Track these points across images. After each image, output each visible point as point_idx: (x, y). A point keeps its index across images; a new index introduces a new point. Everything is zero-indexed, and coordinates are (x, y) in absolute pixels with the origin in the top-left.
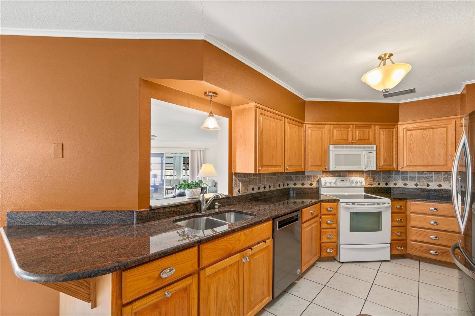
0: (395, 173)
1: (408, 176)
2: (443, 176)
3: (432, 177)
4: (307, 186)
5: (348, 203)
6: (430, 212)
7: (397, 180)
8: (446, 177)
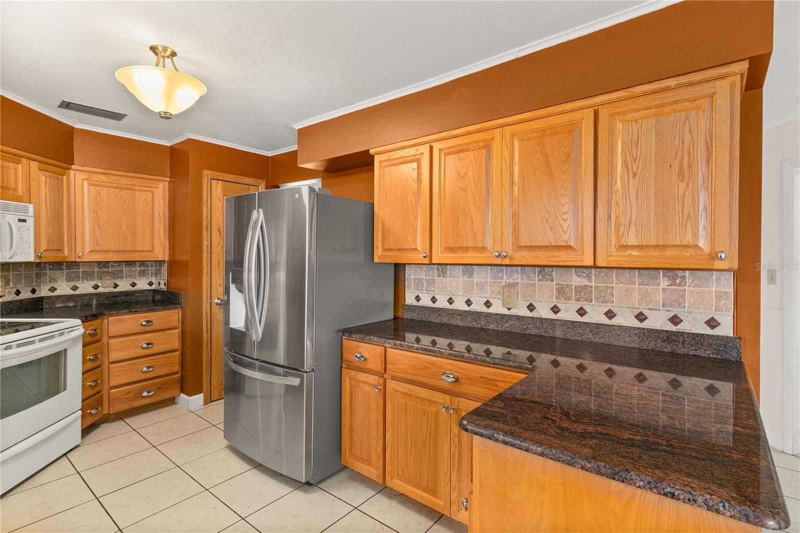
0: (51, 267)
1: (80, 271)
2: (138, 269)
3: (121, 271)
6: (142, 329)
7: (57, 282)
8: (141, 270)
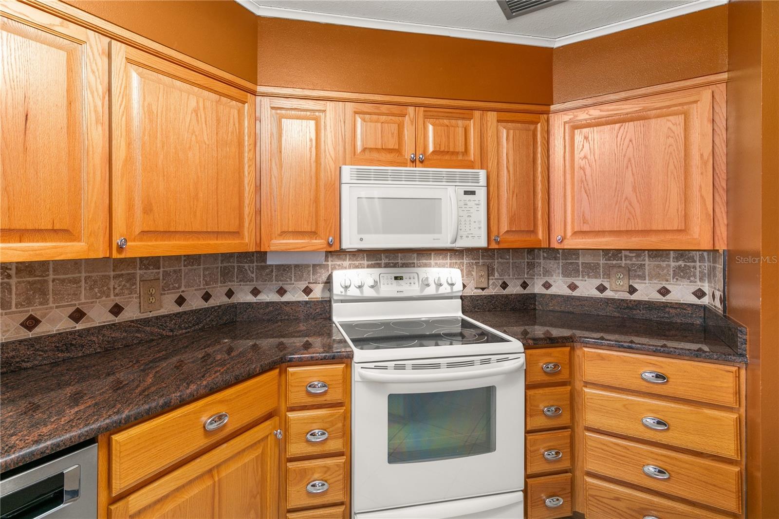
0: (545, 255)
1: (580, 262)
3: (642, 266)
4: (295, 295)
5: (380, 365)
6: (644, 386)
7: (552, 276)
8: (680, 267)
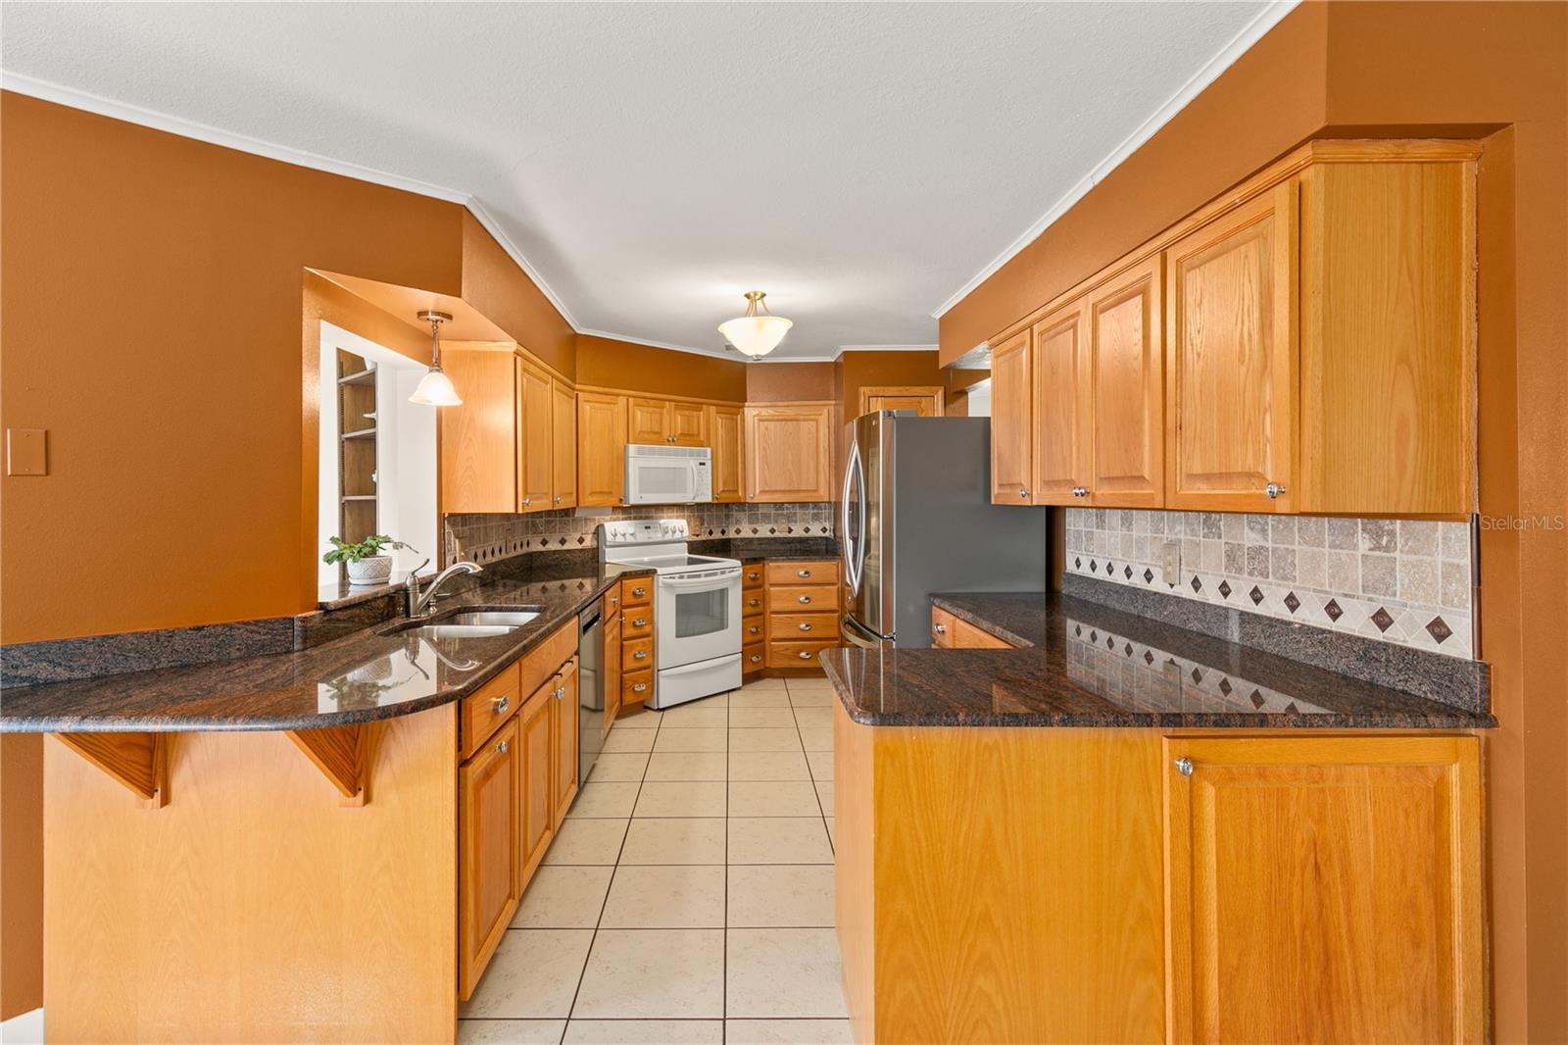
0: (737, 508)
1: (759, 512)
2: (812, 512)
3: (795, 513)
4: (570, 546)
5: (671, 576)
6: (800, 580)
8: (814, 513)
